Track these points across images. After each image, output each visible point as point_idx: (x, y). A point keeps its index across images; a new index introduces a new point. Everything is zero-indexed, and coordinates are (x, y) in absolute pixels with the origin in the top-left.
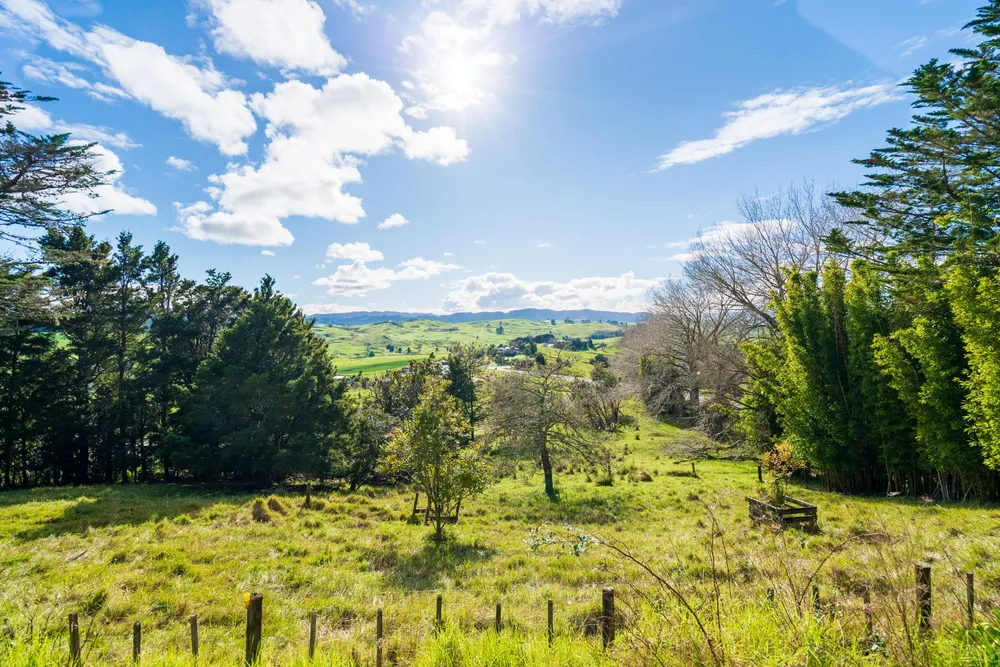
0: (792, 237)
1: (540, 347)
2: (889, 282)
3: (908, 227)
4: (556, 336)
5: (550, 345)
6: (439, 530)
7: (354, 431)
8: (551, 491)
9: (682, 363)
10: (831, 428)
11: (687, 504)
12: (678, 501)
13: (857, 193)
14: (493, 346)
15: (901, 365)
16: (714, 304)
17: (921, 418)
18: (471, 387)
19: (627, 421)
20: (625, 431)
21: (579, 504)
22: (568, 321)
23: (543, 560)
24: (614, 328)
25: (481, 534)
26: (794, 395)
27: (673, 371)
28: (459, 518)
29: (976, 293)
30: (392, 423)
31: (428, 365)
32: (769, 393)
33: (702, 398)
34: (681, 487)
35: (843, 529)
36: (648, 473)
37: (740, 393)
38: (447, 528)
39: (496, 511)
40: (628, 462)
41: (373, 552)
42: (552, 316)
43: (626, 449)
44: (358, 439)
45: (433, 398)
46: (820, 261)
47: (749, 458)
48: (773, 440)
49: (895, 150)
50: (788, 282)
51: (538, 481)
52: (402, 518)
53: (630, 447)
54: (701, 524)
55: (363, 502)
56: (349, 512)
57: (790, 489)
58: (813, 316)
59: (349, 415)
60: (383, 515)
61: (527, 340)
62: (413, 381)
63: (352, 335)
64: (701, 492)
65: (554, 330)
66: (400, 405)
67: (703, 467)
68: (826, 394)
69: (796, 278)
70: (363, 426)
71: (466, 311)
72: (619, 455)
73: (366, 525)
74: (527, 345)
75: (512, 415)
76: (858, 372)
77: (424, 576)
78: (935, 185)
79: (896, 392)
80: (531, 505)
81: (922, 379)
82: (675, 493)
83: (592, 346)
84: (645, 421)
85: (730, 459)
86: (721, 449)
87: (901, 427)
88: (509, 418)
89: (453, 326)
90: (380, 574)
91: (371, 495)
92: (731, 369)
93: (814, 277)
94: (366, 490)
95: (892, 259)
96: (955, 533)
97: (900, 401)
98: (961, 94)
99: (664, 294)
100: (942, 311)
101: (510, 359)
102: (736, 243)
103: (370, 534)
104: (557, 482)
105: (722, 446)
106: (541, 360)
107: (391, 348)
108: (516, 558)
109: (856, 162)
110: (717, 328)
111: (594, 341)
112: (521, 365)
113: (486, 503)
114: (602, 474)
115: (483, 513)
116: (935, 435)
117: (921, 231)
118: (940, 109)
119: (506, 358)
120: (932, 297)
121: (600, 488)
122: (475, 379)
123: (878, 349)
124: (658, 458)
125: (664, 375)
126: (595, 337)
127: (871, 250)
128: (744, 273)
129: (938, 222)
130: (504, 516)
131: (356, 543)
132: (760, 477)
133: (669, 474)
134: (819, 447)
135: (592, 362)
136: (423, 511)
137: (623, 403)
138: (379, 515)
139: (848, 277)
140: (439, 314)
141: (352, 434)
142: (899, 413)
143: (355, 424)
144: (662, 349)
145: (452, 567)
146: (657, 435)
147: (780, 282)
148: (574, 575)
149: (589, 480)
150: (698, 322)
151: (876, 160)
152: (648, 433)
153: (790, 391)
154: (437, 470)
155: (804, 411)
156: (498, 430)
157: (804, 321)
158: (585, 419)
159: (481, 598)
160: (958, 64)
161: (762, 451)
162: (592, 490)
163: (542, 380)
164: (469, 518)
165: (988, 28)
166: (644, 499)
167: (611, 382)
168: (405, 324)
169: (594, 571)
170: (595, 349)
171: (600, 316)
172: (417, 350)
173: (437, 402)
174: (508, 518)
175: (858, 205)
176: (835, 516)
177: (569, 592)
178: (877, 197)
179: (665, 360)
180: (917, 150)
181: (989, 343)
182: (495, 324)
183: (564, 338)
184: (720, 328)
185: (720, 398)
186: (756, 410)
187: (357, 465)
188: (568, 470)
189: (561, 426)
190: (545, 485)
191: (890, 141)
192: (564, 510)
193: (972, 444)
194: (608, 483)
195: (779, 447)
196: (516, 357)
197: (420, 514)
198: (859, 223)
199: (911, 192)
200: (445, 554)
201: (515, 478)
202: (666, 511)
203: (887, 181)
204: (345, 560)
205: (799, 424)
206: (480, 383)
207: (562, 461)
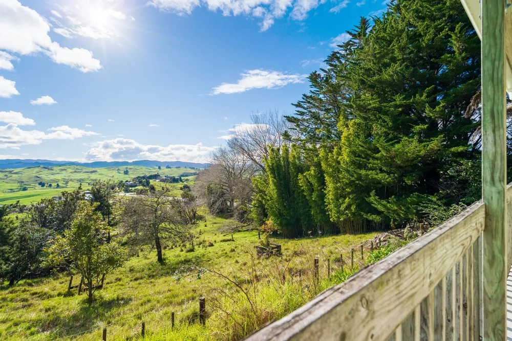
0: (271, 132)
1: (152, 182)
2: (303, 153)
3: (309, 133)
4: (161, 176)
5: (157, 180)
6: (91, 295)
7: (13, 243)
8: (161, 260)
9: (226, 188)
10: (285, 212)
11: (230, 254)
12: (226, 253)
13: (293, 117)
14: (122, 181)
15: (307, 185)
16: (240, 160)
17: (313, 205)
18: (109, 206)
19: (201, 218)
20: (200, 223)
21: (177, 264)
22: (168, 167)
23: (161, 296)
24: (193, 171)
25: (120, 292)
26: (272, 199)
27: (222, 192)
28: (104, 285)
29: (328, 158)
30: (48, 233)
31: (76, 194)
32: (263, 199)
33: (235, 204)
34: (227, 247)
35: (290, 252)
36: (212, 242)
37: (251, 201)
38: (96, 293)
39: (128, 277)
40: (202, 238)
41: (40, 320)
42: (159, 165)
43: (200, 232)
44: (18, 248)
45: (87, 214)
46: (280, 143)
47: (255, 229)
48: (264, 220)
49: (305, 102)
50: (269, 151)
51: (153, 256)
52: (59, 295)
53: (202, 231)
54: (237, 262)
55: (24, 291)
56: (11, 300)
57: (272, 240)
58: (279, 166)
59: (9, 232)
60: (43, 296)
61: (144, 177)
62: (65, 205)
63: (6, 176)
64: (236, 247)
65: (160, 172)
66: (54, 221)
67: (236, 236)
68: (283, 198)
69: (273, 150)
70: (22, 239)
71: (102, 161)
72: (197, 235)
73: (29, 305)
74: (144, 181)
75: (137, 220)
76: (294, 189)
77: (83, 325)
78: (316, 117)
79: (305, 196)
80: (150, 269)
81: (313, 191)
82: (224, 250)
83: (181, 181)
84: (209, 217)
85: (247, 231)
86: (244, 226)
87: (307, 210)
88: (136, 223)
89: (94, 169)
90: (47, 333)
91: (30, 285)
92: (247, 190)
93: (278, 150)
94: (25, 282)
95: (304, 144)
96: (323, 246)
97: (307, 199)
98: (323, 85)
99: (218, 155)
100: (318, 165)
101: (133, 188)
102: (249, 133)
103: (35, 310)
104: (164, 255)
105: (244, 225)
106: (153, 188)
107: (42, 184)
108: (145, 299)
109: (293, 104)
110: (241, 171)
111: (182, 178)
112: (141, 192)
113: (121, 274)
114: (188, 246)
115: (120, 280)
116: (317, 211)
117: (312, 134)
118: (318, 90)
119: (130, 188)
120: (316, 159)
121: (188, 254)
122: (111, 202)
123: (300, 179)
124: (216, 234)
125: (218, 193)
126: (182, 176)
127: (298, 140)
128: (252, 146)
129: (317, 132)
130: (134, 278)
131: (22, 319)
132: (259, 237)
133: (221, 241)
134: (281, 221)
135: (181, 189)
136: (77, 287)
137: (198, 209)
138: (39, 297)
139: (290, 150)
140: (82, 162)
141: (12, 245)
142: (306, 203)
143: (15, 238)
144: (217, 181)
145: (103, 315)
146: (215, 223)
147: (266, 151)
148: (179, 300)
149: (182, 251)
150: (233, 169)
151: (299, 105)
152: (211, 223)
153: (271, 198)
154: (90, 259)
155: (275, 206)
156: (128, 230)
157: (275, 168)
158: (179, 218)
159: (126, 327)
160: (323, 74)
161: (261, 225)
162: (184, 255)
163: (156, 199)
164: (110, 285)
165: (331, 64)
166: (210, 255)
167: (192, 199)
168: (55, 168)
169: (190, 295)
170: (183, 182)
171: (186, 165)
172: (64, 185)
173: (90, 216)
174: (136, 279)
175: (293, 122)
176: (287, 248)
177: (178, 308)
178: (299, 120)
179: (219, 187)
180: (311, 103)
181: (331, 177)
182: (123, 168)
183: (165, 177)
184: (243, 171)
185: (243, 203)
186: (258, 207)
187: (15, 268)
188: (170, 247)
189: (167, 224)
190: (157, 257)
191: (303, 98)
192: (169, 268)
193: (327, 213)
194: (192, 250)
195: (267, 222)
196: (136, 188)
197: (74, 289)
198: (293, 129)
199: (309, 119)
200: (97, 308)
201: (138, 256)
202: (221, 259)
203: (302, 114)
204: (14, 332)
205: (273, 212)
206: (114, 204)
207: (167, 242)
